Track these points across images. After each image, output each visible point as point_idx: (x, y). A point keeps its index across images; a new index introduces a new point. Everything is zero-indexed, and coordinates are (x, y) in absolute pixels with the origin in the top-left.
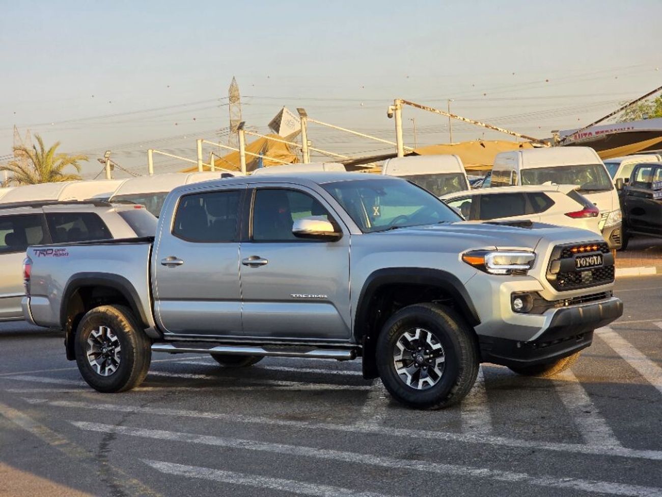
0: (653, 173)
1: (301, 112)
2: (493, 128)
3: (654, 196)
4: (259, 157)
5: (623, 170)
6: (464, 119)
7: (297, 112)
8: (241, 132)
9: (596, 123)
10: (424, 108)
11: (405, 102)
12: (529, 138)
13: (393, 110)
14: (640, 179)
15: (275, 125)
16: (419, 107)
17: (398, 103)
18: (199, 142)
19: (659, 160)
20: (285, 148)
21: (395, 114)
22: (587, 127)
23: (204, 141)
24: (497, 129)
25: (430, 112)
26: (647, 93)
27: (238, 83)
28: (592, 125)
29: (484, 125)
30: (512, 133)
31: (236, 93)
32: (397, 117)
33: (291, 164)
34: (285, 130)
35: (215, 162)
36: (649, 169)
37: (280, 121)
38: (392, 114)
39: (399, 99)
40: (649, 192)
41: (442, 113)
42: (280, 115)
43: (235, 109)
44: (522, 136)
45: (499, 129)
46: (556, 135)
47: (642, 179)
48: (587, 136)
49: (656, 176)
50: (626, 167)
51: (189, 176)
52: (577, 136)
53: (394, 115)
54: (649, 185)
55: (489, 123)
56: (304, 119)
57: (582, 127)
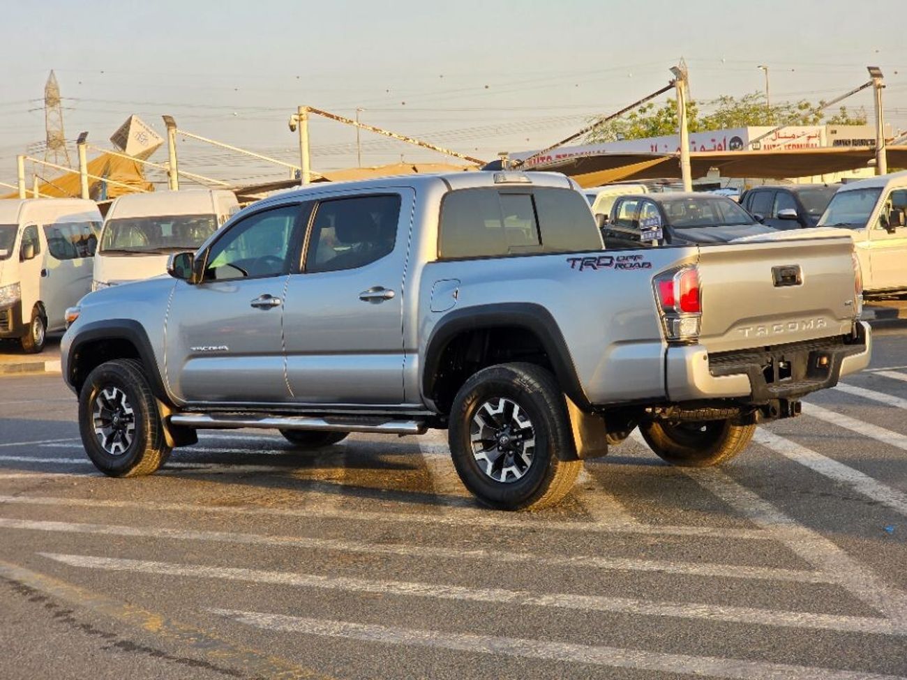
0: (639, 209)
1: (168, 120)
2: (429, 147)
3: (642, 237)
4: (101, 181)
5: (600, 204)
6: (391, 134)
7: (163, 120)
8: (82, 147)
9: (563, 142)
10: (338, 118)
11: (312, 110)
12: (475, 161)
13: (296, 120)
14: (623, 215)
15: (121, 139)
16: (332, 117)
17: (303, 111)
18: (21, 159)
19: (644, 192)
20: (135, 171)
21: (300, 127)
22: (551, 148)
23: (28, 158)
24: (434, 149)
25: (346, 124)
26: (629, 105)
27: (57, 79)
28: (557, 145)
29: (417, 142)
30: (454, 153)
31: (53, 93)
32: (302, 130)
33: (147, 192)
34: (134, 147)
35: (40, 187)
36: (636, 203)
37: (127, 133)
38: (295, 126)
39: (304, 106)
40: (634, 232)
41: (361, 126)
42: (127, 125)
43: (53, 116)
44: (467, 158)
45: (437, 148)
46: (505, 158)
47: (626, 215)
48: (545, 161)
49: (644, 212)
50: (603, 201)
51: (22, 204)
52: (536, 159)
53: (297, 127)
54: (635, 224)
55: (424, 141)
56: (173, 130)
57: (545, 148)
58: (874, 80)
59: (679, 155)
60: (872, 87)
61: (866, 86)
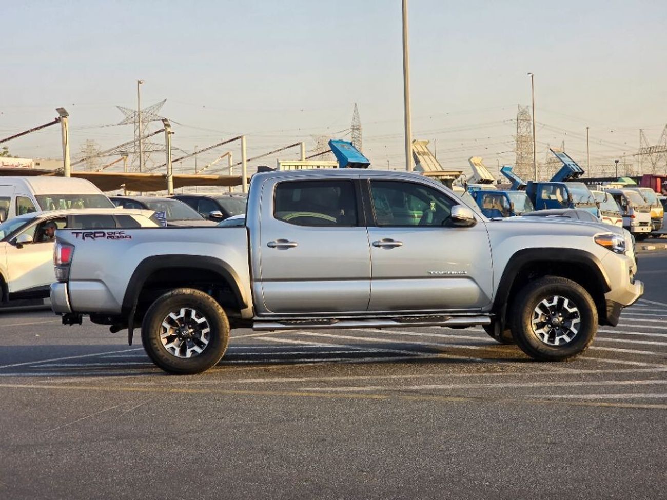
58: (166, 128)
59: (64, 171)
60: (164, 132)
61: (159, 132)
